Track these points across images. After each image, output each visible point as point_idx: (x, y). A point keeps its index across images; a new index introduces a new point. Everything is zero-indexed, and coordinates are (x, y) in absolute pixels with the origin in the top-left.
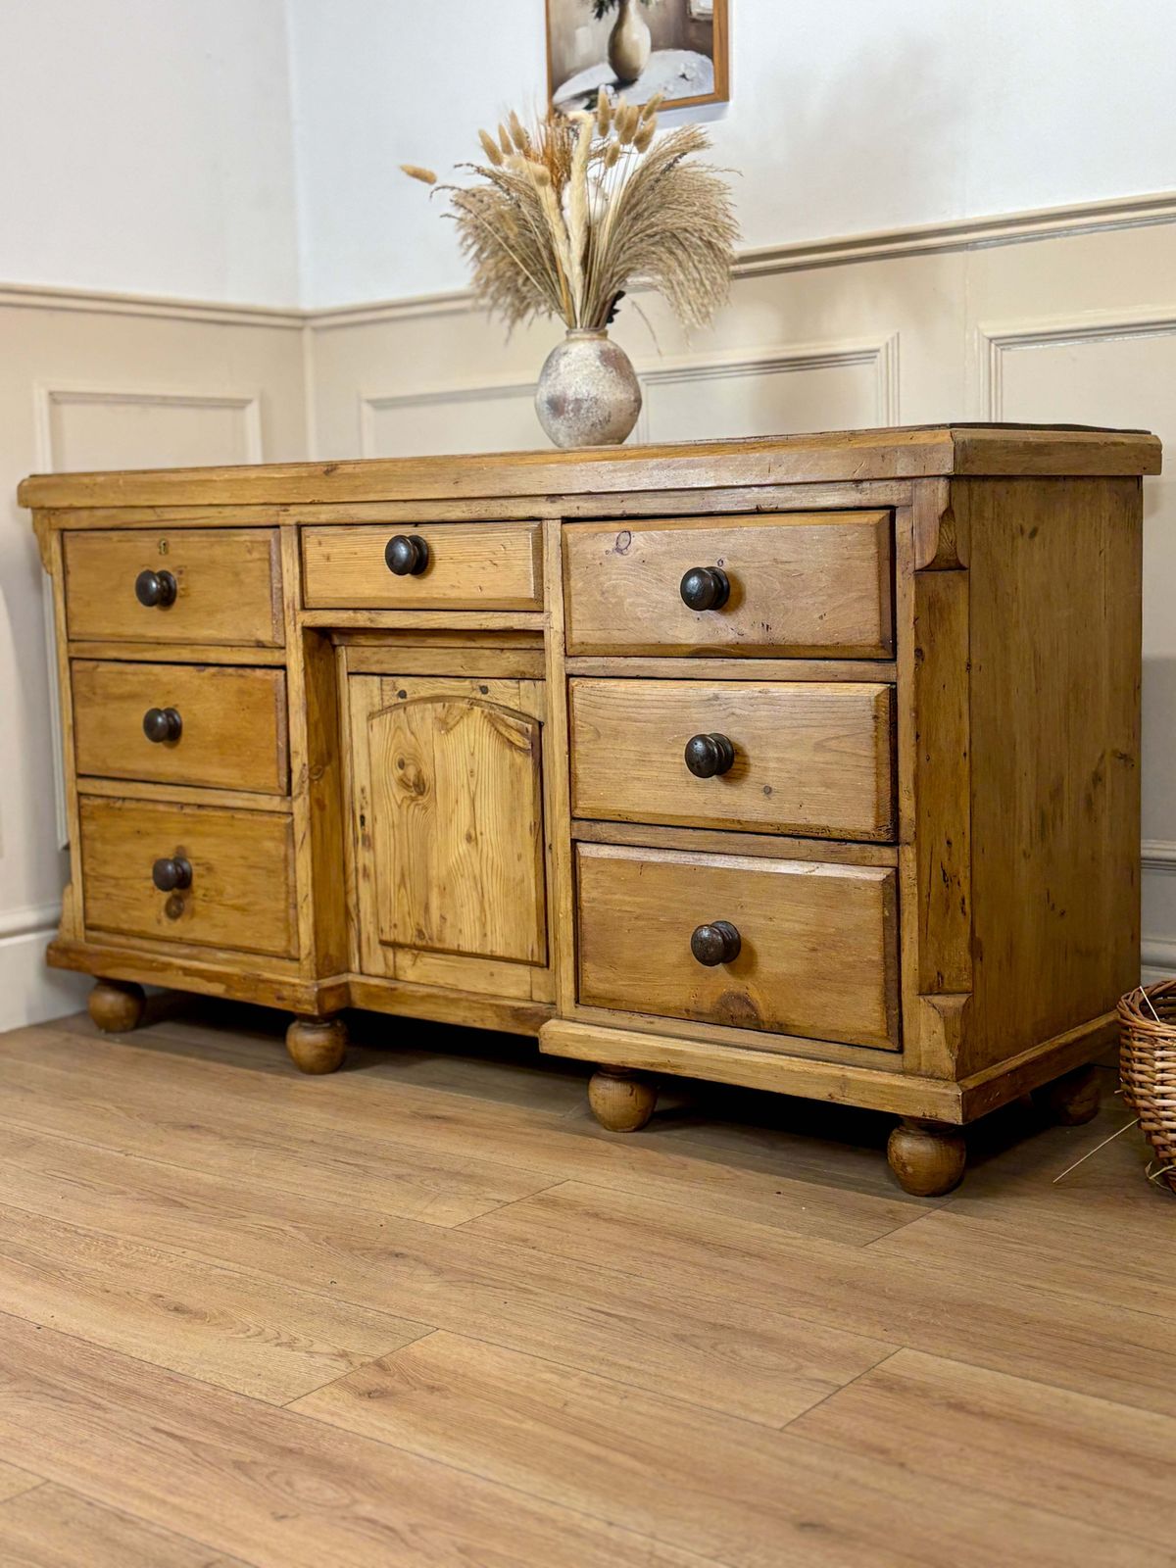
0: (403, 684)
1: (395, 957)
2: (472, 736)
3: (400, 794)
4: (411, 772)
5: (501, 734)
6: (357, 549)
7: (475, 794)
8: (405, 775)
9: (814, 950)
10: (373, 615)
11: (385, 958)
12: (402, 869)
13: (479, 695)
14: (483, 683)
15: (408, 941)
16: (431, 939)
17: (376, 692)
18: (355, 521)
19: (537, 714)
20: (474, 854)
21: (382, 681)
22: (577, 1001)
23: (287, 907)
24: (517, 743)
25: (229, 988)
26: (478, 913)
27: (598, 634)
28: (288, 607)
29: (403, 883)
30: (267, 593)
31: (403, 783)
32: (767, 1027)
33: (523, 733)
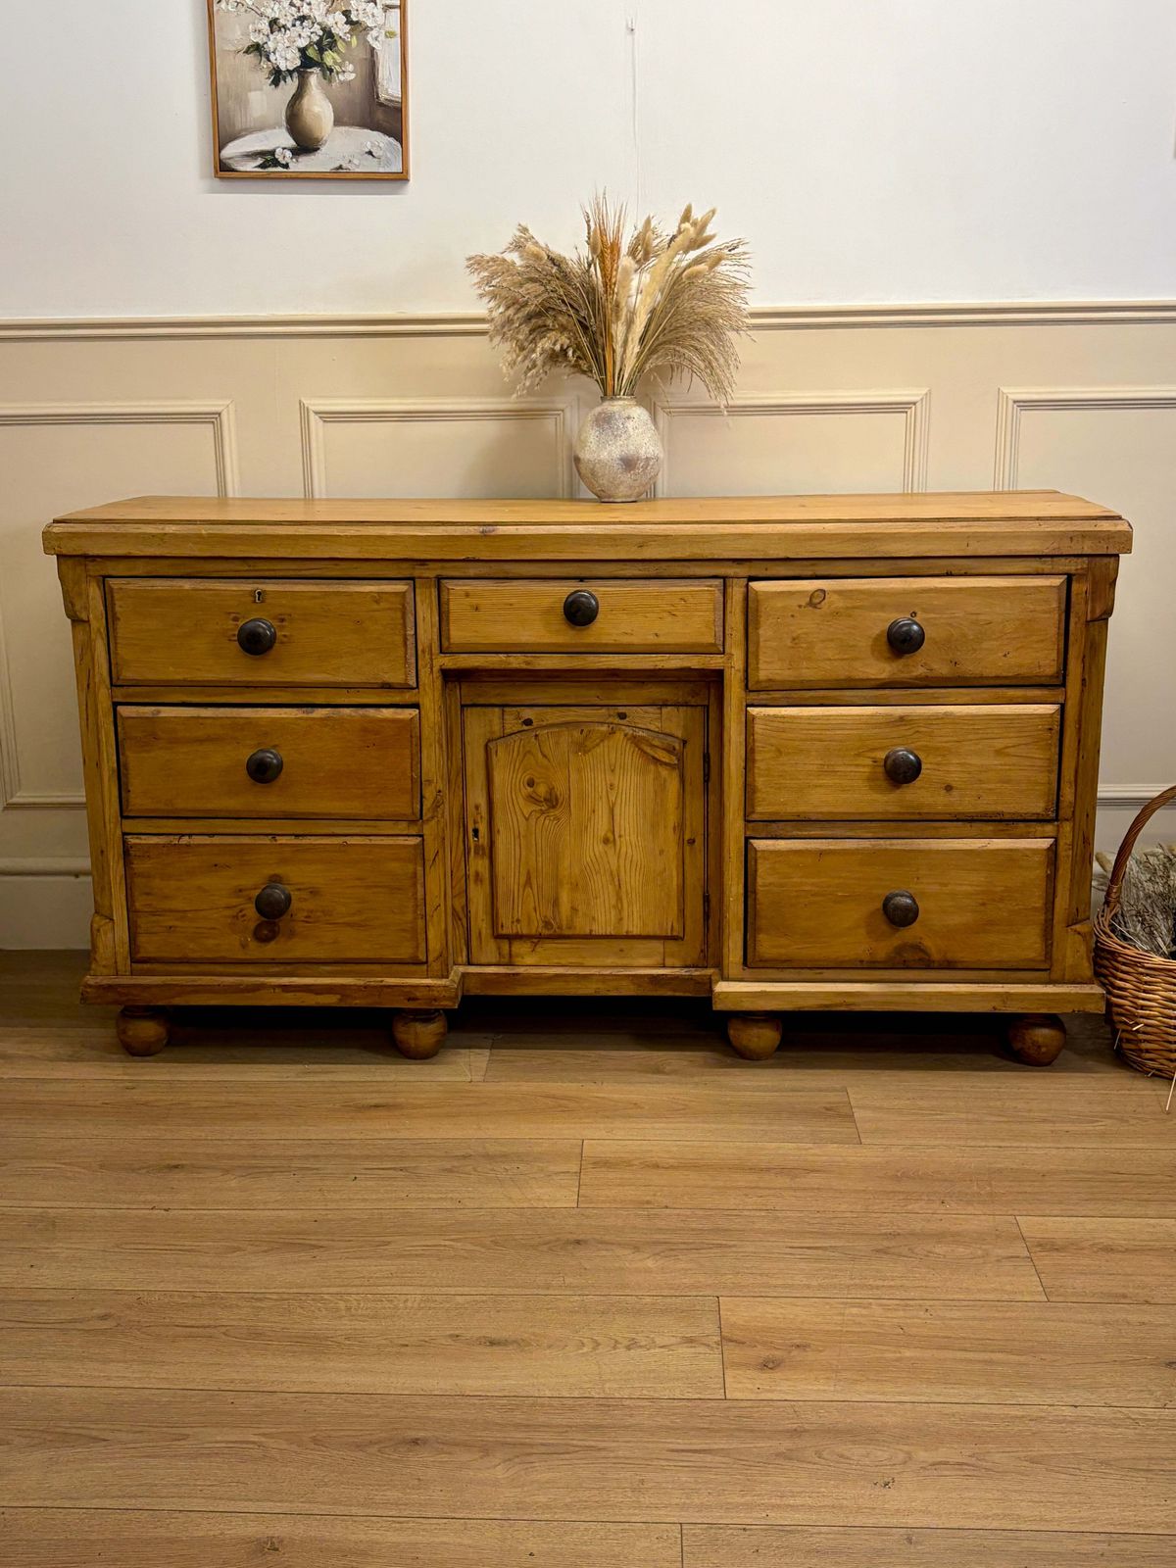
0: (528, 713)
1: (510, 947)
2: (613, 756)
3: (529, 809)
4: (542, 790)
5: (645, 753)
6: (512, 601)
7: (614, 804)
8: (534, 792)
9: (983, 904)
10: (529, 658)
11: (499, 948)
12: (528, 873)
13: (617, 720)
14: (622, 710)
15: (533, 932)
16: (560, 928)
17: (496, 721)
18: (510, 575)
19: (679, 733)
20: (611, 852)
21: (503, 711)
22: (745, 963)
23: (415, 919)
24: (664, 760)
25: (344, 996)
26: (613, 902)
27: (787, 672)
28: (423, 651)
29: (528, 882)
30: (399, 639)
31: (532, 799)
32: (936, 965)
33: (671, 751)
